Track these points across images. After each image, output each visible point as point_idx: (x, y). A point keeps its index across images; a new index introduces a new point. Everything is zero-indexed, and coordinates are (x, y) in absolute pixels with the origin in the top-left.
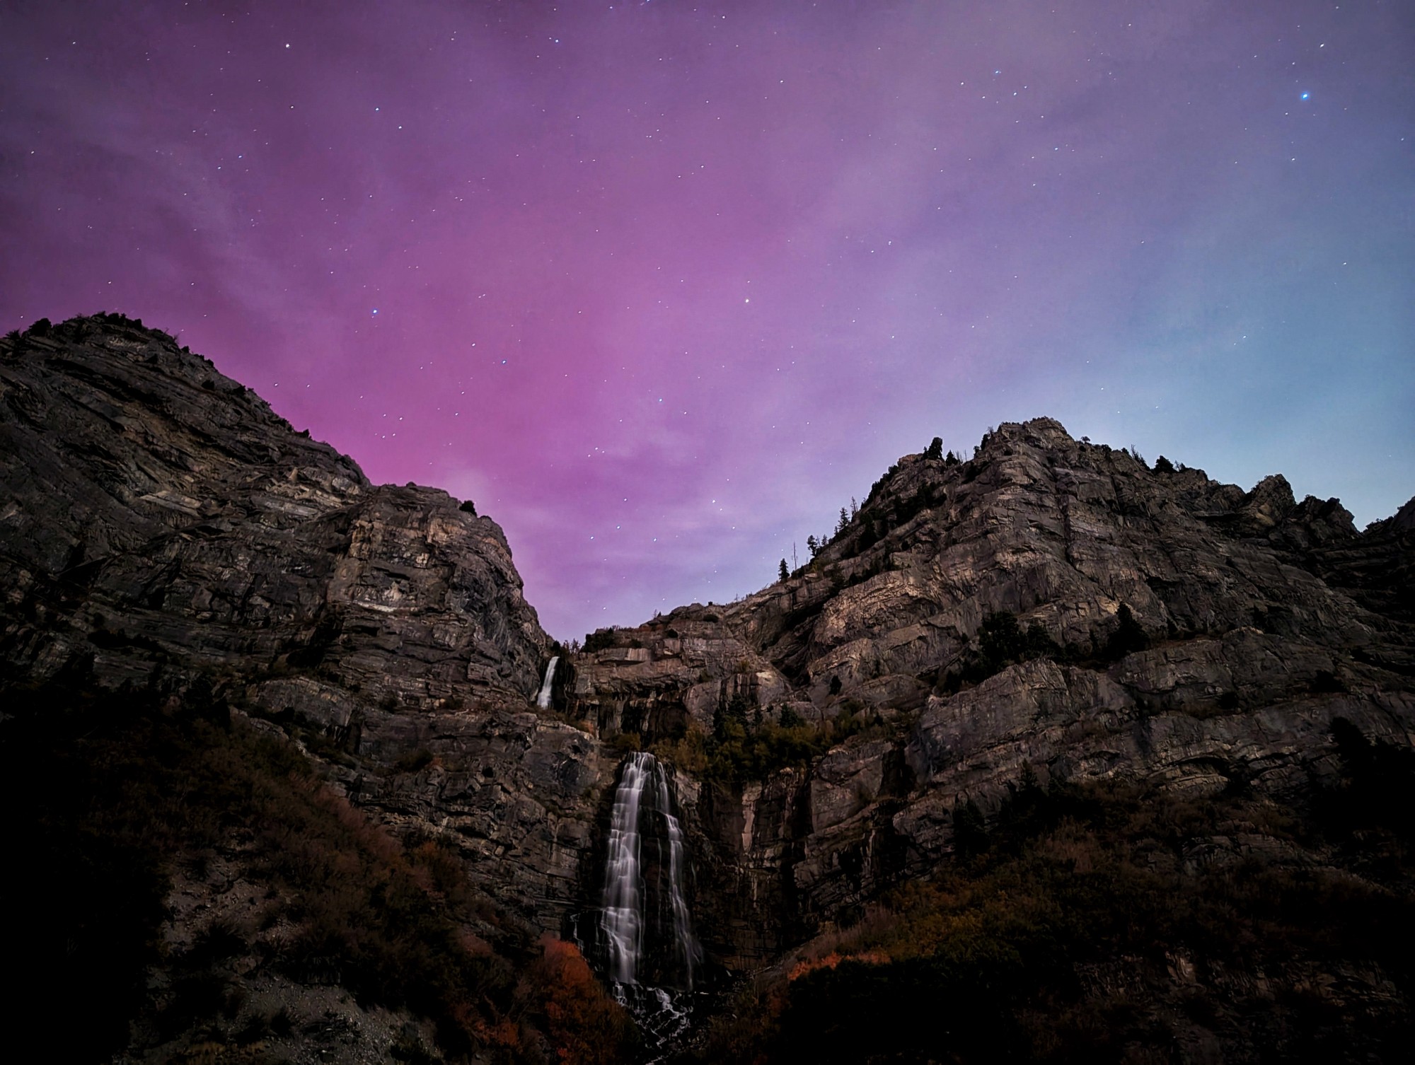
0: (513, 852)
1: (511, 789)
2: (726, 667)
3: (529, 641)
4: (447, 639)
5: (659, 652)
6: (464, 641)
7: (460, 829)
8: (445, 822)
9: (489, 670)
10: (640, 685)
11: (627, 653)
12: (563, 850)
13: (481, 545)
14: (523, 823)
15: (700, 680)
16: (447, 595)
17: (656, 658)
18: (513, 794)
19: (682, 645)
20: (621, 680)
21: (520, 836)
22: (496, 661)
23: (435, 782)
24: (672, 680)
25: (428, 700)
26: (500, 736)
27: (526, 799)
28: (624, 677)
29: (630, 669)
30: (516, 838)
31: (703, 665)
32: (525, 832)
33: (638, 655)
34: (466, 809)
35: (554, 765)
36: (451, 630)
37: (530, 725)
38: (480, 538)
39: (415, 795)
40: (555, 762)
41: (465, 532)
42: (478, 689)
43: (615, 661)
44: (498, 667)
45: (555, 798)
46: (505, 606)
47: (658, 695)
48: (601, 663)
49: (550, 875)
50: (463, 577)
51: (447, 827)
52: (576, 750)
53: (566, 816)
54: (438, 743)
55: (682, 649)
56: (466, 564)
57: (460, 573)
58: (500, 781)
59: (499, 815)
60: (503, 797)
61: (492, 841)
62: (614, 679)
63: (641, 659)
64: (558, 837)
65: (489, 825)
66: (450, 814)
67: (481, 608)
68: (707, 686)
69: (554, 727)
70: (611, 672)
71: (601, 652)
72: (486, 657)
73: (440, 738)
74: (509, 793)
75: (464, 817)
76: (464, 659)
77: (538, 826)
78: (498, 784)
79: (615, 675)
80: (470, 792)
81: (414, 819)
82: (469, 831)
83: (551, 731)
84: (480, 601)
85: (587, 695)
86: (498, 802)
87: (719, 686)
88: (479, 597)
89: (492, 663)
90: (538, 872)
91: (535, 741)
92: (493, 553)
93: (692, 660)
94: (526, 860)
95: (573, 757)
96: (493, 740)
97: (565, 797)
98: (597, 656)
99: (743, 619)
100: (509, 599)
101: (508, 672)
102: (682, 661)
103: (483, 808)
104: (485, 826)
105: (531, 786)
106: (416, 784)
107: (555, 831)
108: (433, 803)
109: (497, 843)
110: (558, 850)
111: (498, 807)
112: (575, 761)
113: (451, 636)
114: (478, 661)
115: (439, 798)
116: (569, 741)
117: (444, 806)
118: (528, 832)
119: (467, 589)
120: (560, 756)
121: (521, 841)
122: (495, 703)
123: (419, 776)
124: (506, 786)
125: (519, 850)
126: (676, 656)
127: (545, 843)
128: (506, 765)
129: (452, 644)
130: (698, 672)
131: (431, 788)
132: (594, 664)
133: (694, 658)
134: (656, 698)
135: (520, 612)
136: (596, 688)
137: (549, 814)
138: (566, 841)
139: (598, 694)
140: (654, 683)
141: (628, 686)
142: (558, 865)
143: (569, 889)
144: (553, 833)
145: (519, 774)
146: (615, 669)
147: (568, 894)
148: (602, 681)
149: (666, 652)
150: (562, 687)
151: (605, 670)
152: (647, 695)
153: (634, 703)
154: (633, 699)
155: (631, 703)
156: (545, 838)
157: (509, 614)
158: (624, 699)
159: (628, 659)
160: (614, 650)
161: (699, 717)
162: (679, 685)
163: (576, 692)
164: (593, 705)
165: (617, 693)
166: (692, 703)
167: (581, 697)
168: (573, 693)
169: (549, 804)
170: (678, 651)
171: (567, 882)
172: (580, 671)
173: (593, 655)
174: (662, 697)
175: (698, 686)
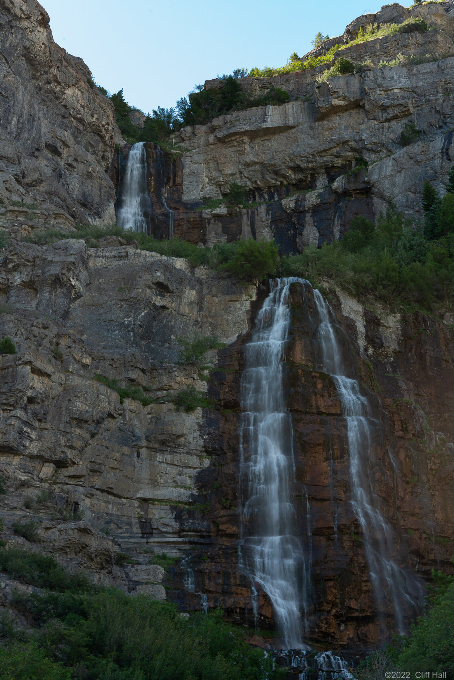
0: (71, 470)
1: (50, 369)
3: (81, 120)
10: (297, 169)
11: (265, 115)
12: (160, 458)
14: (80, 422)
15: (405, 141)
17: (319, 115)
18: (56, 377)
20: (261, 163)
21: (78, 444)
24: (353, 150)
26: (25, 285)
27: (77, 381)
28: (265, 158)
29: (275, 142)
30: (71, 447)
35: (127, 321)
37: (71, 259)
40: (127, 316)
43: (245, 133)
45: (134, 374)
46: (23, 62)
47: (332, 179)
48: (221, 141)
49: (145, 501)
52: (162, 289)
53: (157, 401)
58: (27, 358)
59: (35, 415)
60: (37, 383)
61: (32, 457)
62: (248, 165)
64: (147, 438)
65: (21, 432)
70: (242, 153)
71: (217, 122)
74: (48, 376)
77: (109, 423)
78: (25, 363)
79: (250, 157)
85: (207, 201)
86: (29, 393)
90: (120, 497)
91: (87, 286)
94: (97, 481)
95: (158, 301)
96: (13, 292)
97: (152, 370)
98: (213, 130)
100: (26, 48)
101: (36, 176)
104: (13, 435)
105: (87, 360)
109: (41, 459)
110: (151, 458)
111: (31, 400)
112: (164, 307)
118: (93, 436)
121: (82, 450)
124: (38, 364)
125: (82, 467)
126: (357, 105)
127: (126, 450)
128: (37, 331)
132: (208, 144)
133: (387, 103)
134: (328, 187)
135: (54, 70)
136: (219, 186)
137: (127, 401)
138: (163, 443)
139: (225, 195)
140: (320, 160)
141: (276, 173)
142: (154, 483)
143: (178, 518)
144: (138, 432)
145: (64, 342)
146: (247, 147)
147: (176, 525)
148: (228, 171)
149: (335, 102)
150: (159, 195)
151: (229, 151)
152: (312, 186)
153: (289, 202)
154: (288, 194)
155: (284, 202)
156: (124, 442)
157: (34, 77)
158: (271, 197)
159: (269, 125)
160: (242, 114)
161: (408, 207)
162: (366, 156)
163: (185, 198)
164: (218, 217)
165: (258, 189)
166: (393, 185)
167: (194, 206)
168: (179, 201)
169: (124, 385)
170: (357, 96)
171: (173, 509)
172: (187, 161)
173: (204, 128)
174: (338, 184)
175: (400, 153)
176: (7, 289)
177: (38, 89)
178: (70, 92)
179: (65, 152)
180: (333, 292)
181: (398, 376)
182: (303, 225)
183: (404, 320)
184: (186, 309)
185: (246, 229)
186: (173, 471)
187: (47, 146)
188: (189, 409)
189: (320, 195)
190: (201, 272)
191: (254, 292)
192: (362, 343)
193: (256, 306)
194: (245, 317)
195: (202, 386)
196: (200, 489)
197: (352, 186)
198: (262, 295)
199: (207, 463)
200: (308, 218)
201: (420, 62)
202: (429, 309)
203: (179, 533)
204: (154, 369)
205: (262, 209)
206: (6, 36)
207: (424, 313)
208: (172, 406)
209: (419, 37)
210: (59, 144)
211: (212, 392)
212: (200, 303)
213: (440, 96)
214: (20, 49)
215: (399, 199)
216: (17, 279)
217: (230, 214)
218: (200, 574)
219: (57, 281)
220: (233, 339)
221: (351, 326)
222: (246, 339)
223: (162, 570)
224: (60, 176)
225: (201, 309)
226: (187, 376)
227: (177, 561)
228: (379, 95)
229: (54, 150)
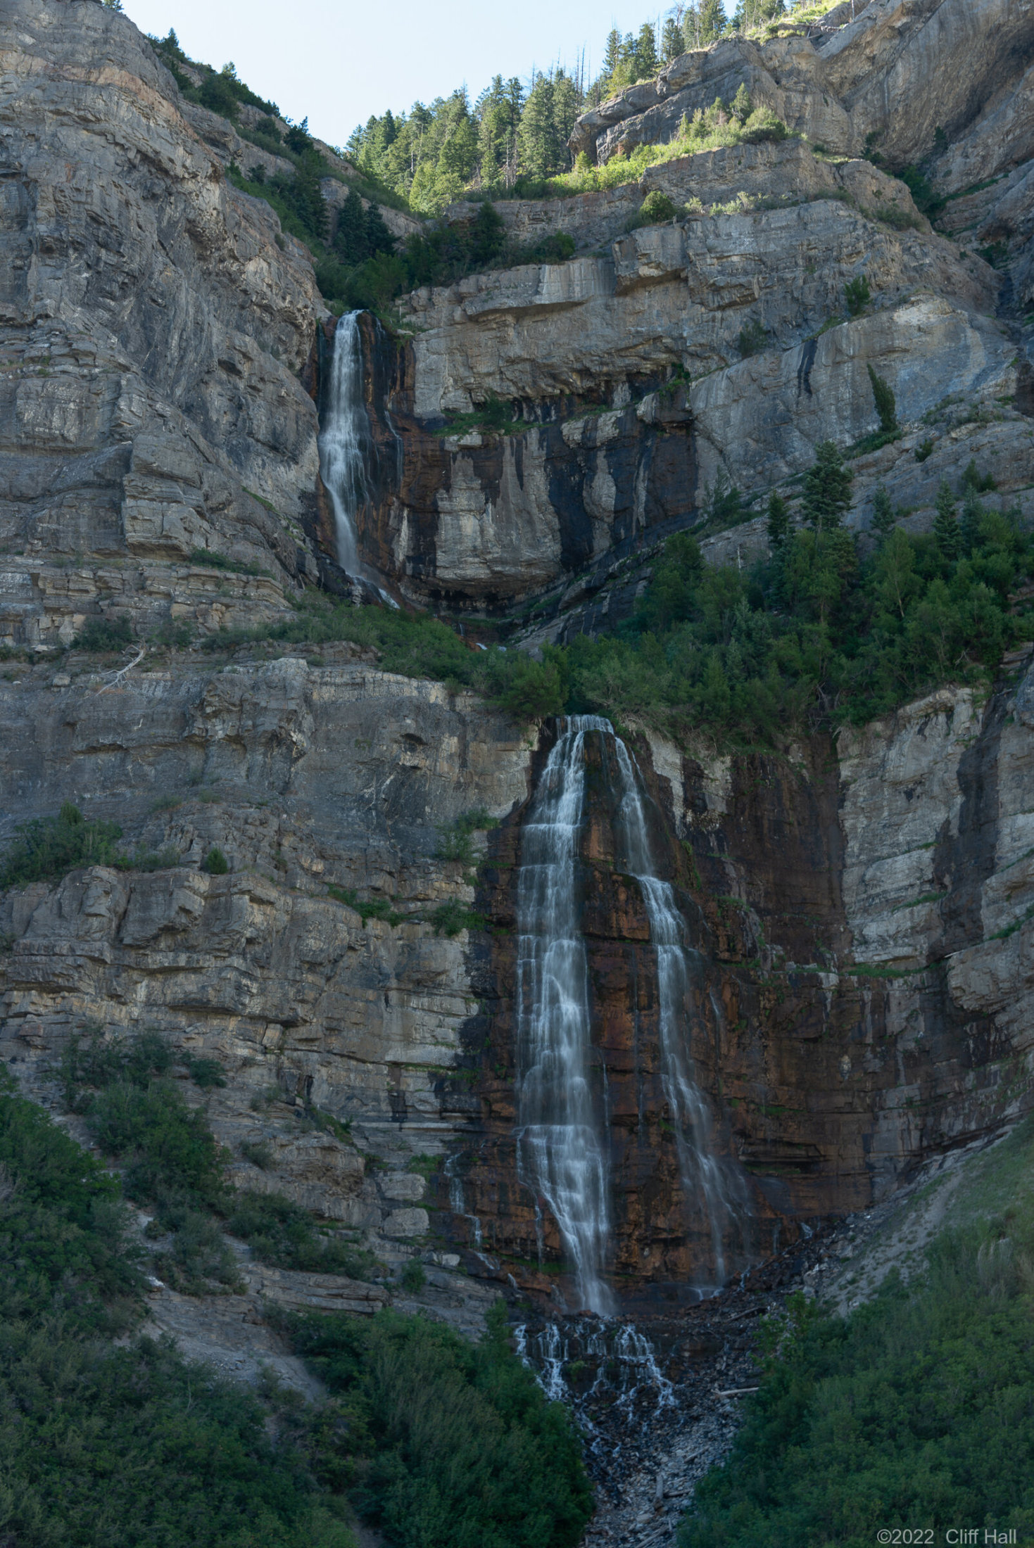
0: (302, 1032)
1: (273, 894)
2: (810, 299)
3: (267, 308)
4: (56, 422)
5: (623, 272)
6: (99, 422)
7: (175, 1007)
8: (141, 993)
9: (174, 512)
10: (585, 373)
11: (539, 281)
12: (414, 1002)
13: (89, 97)
14: (313, 966)
15: (746, 347)
16: (32, 277)
17: (620, 288)
18: (280, 903)
19: (685, 240)
20: (532, 361)
21: (311, 995)
22: (188, 482)
23: (103, 905)
24: (668, 350)
25: (45, 621)
26: (230, 739)
27: (309, 905)
28: (538, 353)
29: (554, 328)
30: (303, 1001)
31: (748, 300)
32: (321, 982)
33: (570, 283)
34: (182, 960)
35: (368, 792)
36: (62, 392)
37: (292, 705)
38: (80, 73)
39: (63, 946)
40: (367, 786)
41: (38, 64)
42: (156, 568)
43: (510, 310)
44: (196, 497)
45: (378, 881)
46: (187, 241)
47: (637, 395)
48: (474, 319)
49: (395, 1065)
50: (60, 216)
51: (150, 1004)
52: (413, 741)
53: (408, 918)
54: (91, 761)
55: (685, 256)
56: (59, 176)
57: (51, 206)
58: (245, 885)
59: (255, 960)
60: (257, 916)
61: (253, 1018)
62: (512, 361)
63: (577, 295)
64: (398, 976)
65: (239, 988)
66: (152, 973)
67: (123, 286)
68: (761, 363)
69: (354, 684)
70: (503, 341)
71: (467, 286)
72: (163, 476)
73: (93, 750)
74: (271, 903)
75: (181, 977)
76: (110, 485)
77: (352, 960)
78: (243, 892)
79: (516, 350)
80: (184, 919)
81: (74, 1002)
82: (198, 1008)
83: (348, 695)
84: (117, 268)
85: (451, 419)
86: (249, 933)
87: (794, 359)
88: (113, 259)
89: (178, 489)
90: (364, 1062)
91: (313, 737)
92: (124, 111)
93: (716, 289)
94: (335, 1043)
95: (408, 760)
96: (213, 748)
97: (401, 871)
98: (460, 299)
99: (872, 59)
100: (189, 221)
101: (223, 496)
102: (691, 291)
103: (217, 952)
104: (230, 991)
105: (318, 867)
106: (60, 915)
107: (388, 959)
108: (108, 957)
109: (263, 1019)
110: (403, 1004)
111: (250, 941)
112: (415, 768)
113: (64, 411)
114: (142, 493)
115: (117, 941)
116: (393, 726)
117: (131, 957)
118: (328, 979)
119: (78, 246)
120: (376, 768)
121: (315, 1003)
122: (205, 614)
123: (65, 892)
124: (259, 892)
125: (315, 1027)
126: (676, 277)
127: (371, 995)
128: (251, 830)
129: (72, 432)
130: (736, 322)
131: (95, 922)
132: (452, 323)
133: (721, 280)
134: (630, 408)
135: (230, 243)
136: (470, 391)
137: (371, 923)
138: (418, 983)
139: (478, 406)
140: (620, 363)
141: (554, 377)
142: (408, 1040)
143: (439, 1091)
144: (388, 967)
145: (287, 842)
146: (511, 333)
147: (436, 1102)
148: (483, 369)
149: (645, 271)
150: (379, 407)
151: (485, 337)
152: (605, 402)
153: (572, 430)
154: (571, 415)
155: (566, 428)
156: (369, 983)
157: (201, 258)
158: (547, 414)
159: (543, 299)
160: (507, 276)
161: (748, 463)
162: (690, 365)
163: (418, 410)
164: (468, 450)
165: (527, 399)
166: (727, 422)
167: (430, 426)
168: (409, 415)
169: (365, 896)
170: (677, 263)
171: (433, 1076)
172: (421, 348)
173: (447, 293)
174: (645, 407)
175: (738, 367)
176: (205, 743)
177: (206, 273)
178: (251, 267)
179: (245, 368)
180: (641, 737)
181: (726, 858)
182: (593, 470)
183: (735, 767)
184: (443, 766)
185: (509, 470)
186: (432, 1021)
187: (221, 363)
188: (452, 933)
189: (618, 422)
190: (465, 702)
191: (535, 737)
192: (678, 810)
193: (538, 760)
194: (523, 778)
195: (468, 894)
196: (466, 1046)
197: (666, 416)
198: (547, 744)
199: (475, 1008)
200: (601, 461)
201: (771, 207)
202: (771, 744)
203: (442, 1114)
204: (404, 866)
205: (533, 436)
206: (162, 210)
207: (763, 751)
208: (428, 927)
209: (771, 152)
210: (238, 357)
211: (481, 902)
212: (463, 757)
213: (800, 273)
214: (182, 224)
215: (734, 448)
216: (220, 730)
217: (485, 446)
218: (469, 1185)
219: (276, 739)
220: (507, 808)
221: (663, 785)
222: (524, 812)
223: (423, 1181)
224: (240, 407)
225: (464, 765)
226: (449, 879)
227: (440, 1162)
228: (709, 265)
229: (230, 368)
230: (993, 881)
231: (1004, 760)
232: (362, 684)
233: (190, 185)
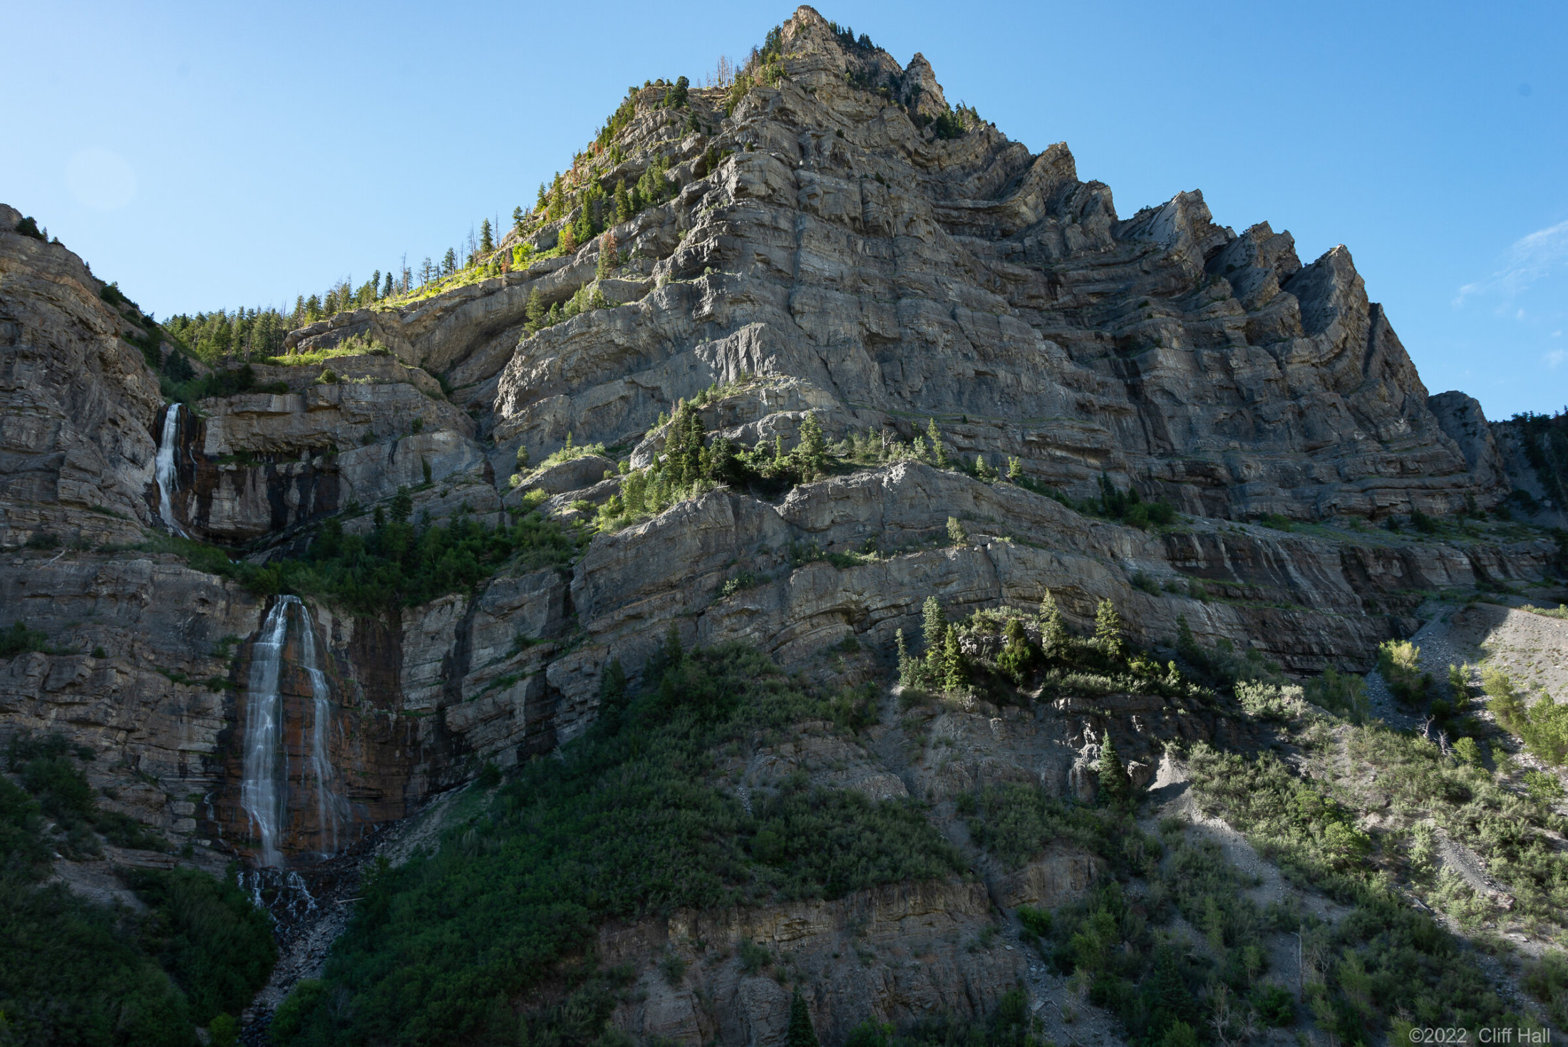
0: (137, 735)
1: (128, 669)
2: (396, 424)
3: (135, 397)
4: (24, 438)
5: (311, 402)
6: (48, 440)
7: (71, 722)
8: (53, 714)
9: (85, 487)
10: (289, 444)
11: (270, 401)
12: (195, 722)
13: (54, 289)
14: (145, 704)
15: (365, 441)
16: (16, 369)
17: (308, 409)
18: (131, 674)
19: (341, 392)
20: (264, 436)
21: (143, 717)
22: (94, 473)
23: (36, 672)
24: (329, 438)
25: (10, 532)
26: (110, 595)
27: (145, 676)
28: (268, 433)
29: (275, 422)
30: (139, 720)
31: (368, 421)
32: (148, 711)
33: (285, 404)
34: (77, 699)
35: (179, 624)
36: (28, 425)
37: (143, 582)
38: (51, 277)
39: (13, 690)
40: (179, 621)
41: (28, 270)
42: (73, 512)
43: (255, 412)
44: (98, 481)
45: (182, 665)
46: (98, 362)
47: (313, 456)
48: (237, 414)
49: (183, 751)
50: (34, 342)
51: (57, 720)
52: (204, 602)
53: (195, 683)
54: (32, 602)
55: (340, 399)
56: (36, 323)
57: (30, 337)
58: (114, 664)
59: (116, 700)
60: (119, 679)
61: (112, 728)
62: (254, 435)
63: (288, 409)
64: (188, 710)
65: (106, 713)
66: (60, 705)
67: (64, 379)
68: (372, 449)
69: (175, 574)
70: (251, 425)
71: (235, 399)
72: (81, 469)
73: (34, 596)
74: (127, 674)
75: (76, 707)
76: (52, 471)
77: (165, 701)
78: (112, 668)
79: (256, 430)
80: (80, 679)
81: (16, 718)
82: (83, 722)
83: (172, 578)
84: (62, 370)
85: (222, 457)
86: (114, 687)
87: (387, 449)
88: (60, 365)
89: (88, 476)
90: (167, 750)
91: (153, 597)
92: (72, 298)
93: (354, 415)
94: (153, 741)
95: (200, 610)
96: (100, 599)
97: (193, 661)
98: (231, 404)
99: (425, 327)
100: (100, 353)
101: (111, 482)
102: (342, 414)
103: (95, 696)
104: (101, 714)
105: (152, 657)
106: (12, 675)
107: (183, 702)
108: (37, 696)
109: (118, 729)
110: (189, 722)
111: (114, 691)
112: (204, 614)
113: (29, 434)
114: (70, 476)
115: (43, 689)
116: (195, 594)
117: (49, 697)
118: (153, 710)
119: (42, 357)
120: (184, 613)
121: (145, 721)
122: (99, 536)
123: (16, 664)
124: (122, 668)
125: (144, 732)
126: (335, 407)
127: (173, 718)
128: (119, 639)
129: (32, 444)
130: (362, 430)
131: (31, 679)
132: (226, 414)
133: (356, 411)
134: (309, 461)
135: (120, 365)
136: (232, 445)
137: (176, 684)
138: (198, 713)
139: (235, 452)
140: (306, 441)
141: (274, 444)
142: (190, 739)
143: (204, 764)
144: (182, 705)
145: (137, 645)
146: (255, 422)
147: (202, 769)
148: (239, 436)
149: (321, 403)
150: (187, 448)
151: (242, 423)
152: (298, 458)
153: (281, 468)
154: (280, 461)
155: (278, 467)
156: (173, 712)
157: (105, 370)
158: (269, 460)
159: (272, 409)
160: (254, 397)
161: (363, 491)
162: (338, 446)
163: (206, 451)
164: (229, 472)
165: (260, 452)
166: (355, 472)
167: (211, 459)
168: (201, 453)
169: (174, 672)
170: (336, 401)
171: (201, 757)
172: (209, 424)
173: (224, 401)
174: (317, 462)
175: (361, 449)
176: (96, 596)
177: (106, 378)
178: (129, 377)
179: (121, 423)
180: (314, 606)
181: (349, 662)
182: (290, 487)
183: (356, 622)
184: (218, 614)
185: (249, 482)
186: (203, 731)
187: (110, 420)
188: (217, 690)
189: (303, 467)
190: (230, 586)
191: (263, 603)
192: (329, 639)
193: (264, 614)
194: (257, 621)
195: (226, 673)
196: (219, 743)
197: (326, 467)
198: (269, 607)
199: (225, 726)
200: (294, 483)
201: (381, 383)
202: (372, 613)
203: (205, 774)
204: (195, 658)
205: (262, 469)
206: (87, 346)
207: (369, 616)
208: (205, 688)
209: (382, 360)
210: (118, 418)
211: (232, 677)
212: (227, 610)
213: (392, 412)
214: (97, 354)
215: (357, 484)
216: (105, 591)
217: (238, 471)
218: (217, 808)
219: (134, 597)
220: (247, 635)
221: (322, 629)
222: (255, 637)
223: (193, 805)
224: (117, 441)
225: (227, 614)
226: (217, 665)
227: (203, 796)
228: (351, 404)
229: (114, 422)
230: (468, 677)
231: (476, 626)
232: (180, 574)
233: (103, 337)
